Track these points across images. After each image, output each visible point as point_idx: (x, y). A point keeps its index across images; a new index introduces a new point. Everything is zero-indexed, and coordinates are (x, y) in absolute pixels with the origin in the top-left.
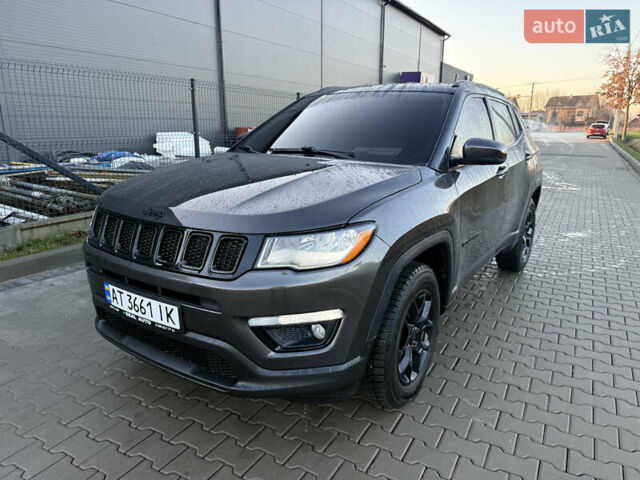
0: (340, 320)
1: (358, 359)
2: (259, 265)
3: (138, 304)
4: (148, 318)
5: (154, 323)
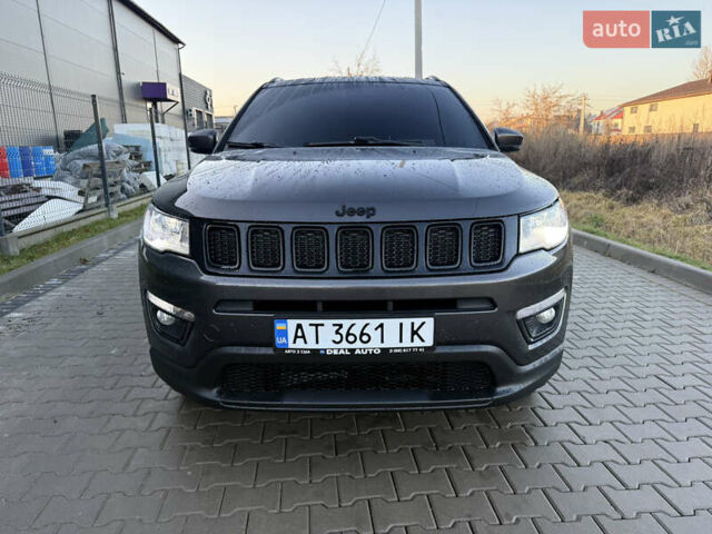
3: (356, 331)
4: (375, 345)
5: (386, 350)
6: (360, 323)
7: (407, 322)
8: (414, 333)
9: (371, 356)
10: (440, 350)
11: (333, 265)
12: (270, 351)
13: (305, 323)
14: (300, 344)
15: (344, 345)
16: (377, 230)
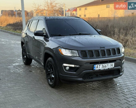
3: (105, 66)
5: (108, 68)
6: (105, 64)
7: (111, 64)
10: (115, 68)
11: (101, 56)
13: (98, 65)
15: (103, 68)
16: (105, 50)
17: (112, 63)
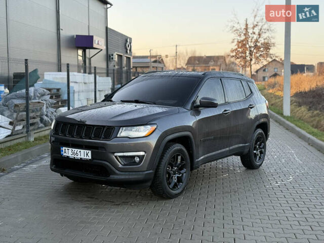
0: (144, 155)
1: (151, 171)
2: (118, 136)
3: (75, 152)
4: (79, 157)
5: (81, 158)
6: (76, 150)
7: (85, 151)
8: (87, 154)
9: (78, 159)
12: (59, 155)
13: (66, 148)
14: (65, 154)
15: (73, 156)
17: (88, 151)
